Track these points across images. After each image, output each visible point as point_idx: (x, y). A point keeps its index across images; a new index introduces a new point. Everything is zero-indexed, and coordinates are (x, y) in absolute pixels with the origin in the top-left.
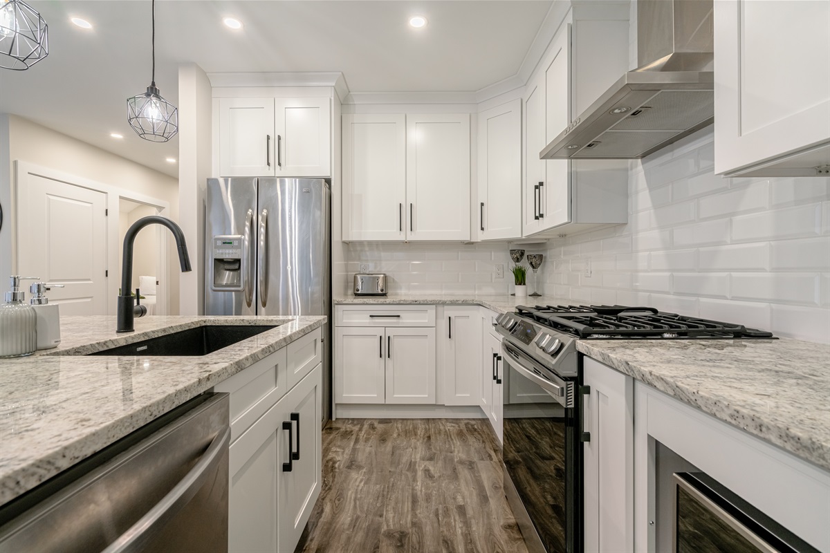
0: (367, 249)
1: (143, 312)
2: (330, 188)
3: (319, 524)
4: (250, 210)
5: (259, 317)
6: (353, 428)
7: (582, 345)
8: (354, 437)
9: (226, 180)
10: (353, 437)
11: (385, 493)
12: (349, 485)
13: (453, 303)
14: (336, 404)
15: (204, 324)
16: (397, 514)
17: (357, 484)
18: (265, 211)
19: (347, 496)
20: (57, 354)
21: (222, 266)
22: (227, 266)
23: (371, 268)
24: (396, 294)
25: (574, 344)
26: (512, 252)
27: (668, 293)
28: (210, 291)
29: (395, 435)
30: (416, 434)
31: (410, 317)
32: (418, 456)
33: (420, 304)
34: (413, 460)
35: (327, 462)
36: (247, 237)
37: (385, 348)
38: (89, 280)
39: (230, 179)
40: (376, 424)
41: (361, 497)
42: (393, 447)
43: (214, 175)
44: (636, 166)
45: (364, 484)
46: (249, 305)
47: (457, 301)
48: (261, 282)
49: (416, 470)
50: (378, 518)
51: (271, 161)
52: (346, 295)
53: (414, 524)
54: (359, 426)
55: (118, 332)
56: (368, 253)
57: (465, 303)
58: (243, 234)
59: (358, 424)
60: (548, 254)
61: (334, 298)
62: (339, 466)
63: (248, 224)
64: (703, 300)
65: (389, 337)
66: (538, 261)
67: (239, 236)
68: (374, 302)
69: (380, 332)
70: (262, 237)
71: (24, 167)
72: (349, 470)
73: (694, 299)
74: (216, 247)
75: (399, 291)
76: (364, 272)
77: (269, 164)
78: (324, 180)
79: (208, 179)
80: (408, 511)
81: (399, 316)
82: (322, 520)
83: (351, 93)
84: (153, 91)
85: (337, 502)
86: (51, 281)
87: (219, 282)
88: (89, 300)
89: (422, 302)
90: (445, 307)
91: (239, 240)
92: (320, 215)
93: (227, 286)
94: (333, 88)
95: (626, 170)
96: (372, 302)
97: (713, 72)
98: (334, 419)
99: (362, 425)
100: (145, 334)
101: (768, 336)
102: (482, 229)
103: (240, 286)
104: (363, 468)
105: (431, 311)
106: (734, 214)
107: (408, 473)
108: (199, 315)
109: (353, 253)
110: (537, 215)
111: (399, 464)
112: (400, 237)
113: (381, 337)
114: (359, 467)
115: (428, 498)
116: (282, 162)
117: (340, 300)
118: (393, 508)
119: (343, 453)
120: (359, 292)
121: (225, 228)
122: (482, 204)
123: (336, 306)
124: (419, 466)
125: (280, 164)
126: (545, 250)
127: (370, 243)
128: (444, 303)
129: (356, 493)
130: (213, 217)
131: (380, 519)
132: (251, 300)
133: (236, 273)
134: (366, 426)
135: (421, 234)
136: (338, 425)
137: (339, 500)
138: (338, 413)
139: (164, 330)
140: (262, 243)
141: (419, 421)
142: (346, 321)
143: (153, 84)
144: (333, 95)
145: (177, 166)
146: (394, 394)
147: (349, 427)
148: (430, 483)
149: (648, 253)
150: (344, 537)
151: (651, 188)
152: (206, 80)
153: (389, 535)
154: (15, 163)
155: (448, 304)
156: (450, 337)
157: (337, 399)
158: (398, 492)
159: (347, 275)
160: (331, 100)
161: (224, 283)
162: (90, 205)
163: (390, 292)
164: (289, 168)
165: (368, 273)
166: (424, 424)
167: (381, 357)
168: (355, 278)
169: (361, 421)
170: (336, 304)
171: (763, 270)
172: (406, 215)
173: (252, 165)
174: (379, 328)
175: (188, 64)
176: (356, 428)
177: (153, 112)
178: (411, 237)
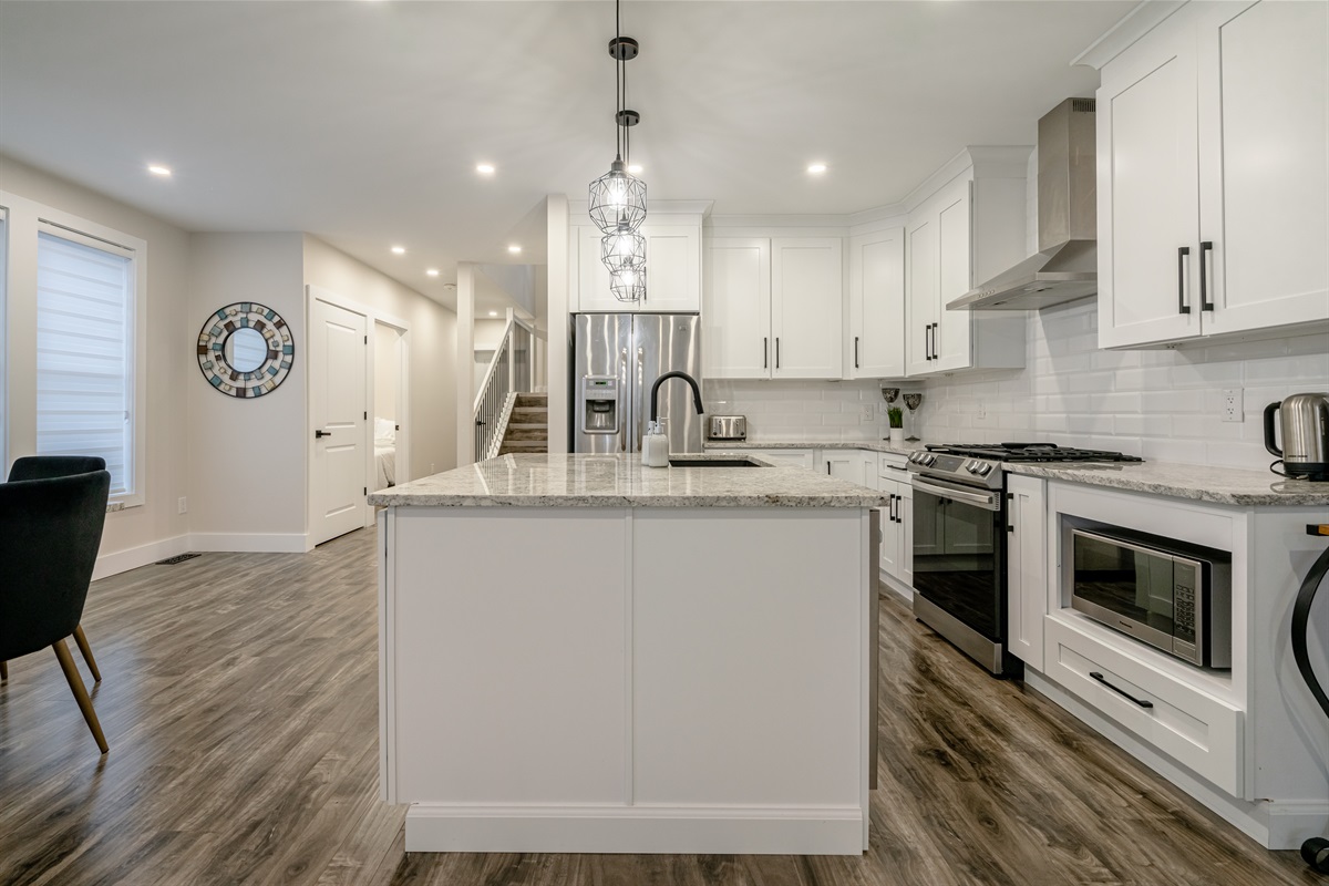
0: (717, 386)
2: (699, 323)
4: (625, 350)
7: (1006, 466)
13: (833, 447)
18: (642, 350)
21: (594, 407)
22: (600, 408)
24: (758, 438)
25: (1000, 465)
26: (885, 391)
27: (1064, 432)
28: (581, 433)
33: (797, 448)
38: (352, 423)
44: (1034, 316)
46: (622, 448)
47: (835, 445)
51: (637, 295)
56: (718, 392)
57: (845, 447)
58: (617, 374)
60: (926, 394)
63: (625, 362)
64: (1093, 436)
66: (915, 402)
67: (614, 375)
70: (640, 377)
71: (315, 290)
73: (1086, 436)
74: (588, 389)
86: (329, 424)
87: (592, 424)
88: (352, 448)
90: (824, 451)
91: (614, 379)
93: (601, 428)
94: (701, 216)
95: (1025, 318)
97: (1095, 241)
101: (1139, 460)
102: (857, 366)
103: (614, 429)
105: (809, 455)
106: (1117, 369)
110: (930, 355)
112: (765, 375)
116: (648, 295)
120: (717, 436)
121: (598, 367)
122: (857, 339)
125: (646, 298)
126: (924, 389)
128: (822, 447)
132: (624, 445)
133: (609, 415)
135: (786, 372)
140: (640, 383)
149: (1045, 397)
151: (1049, 338)
154: (307, 287)
155: (827, 448)
160: (699, 229)
161: (598, 424)
162: (354, 331)
163: (750, 436)
171: (1136, 412)
172: (771, 349)
175: (560, 196)
178: (777, 375)
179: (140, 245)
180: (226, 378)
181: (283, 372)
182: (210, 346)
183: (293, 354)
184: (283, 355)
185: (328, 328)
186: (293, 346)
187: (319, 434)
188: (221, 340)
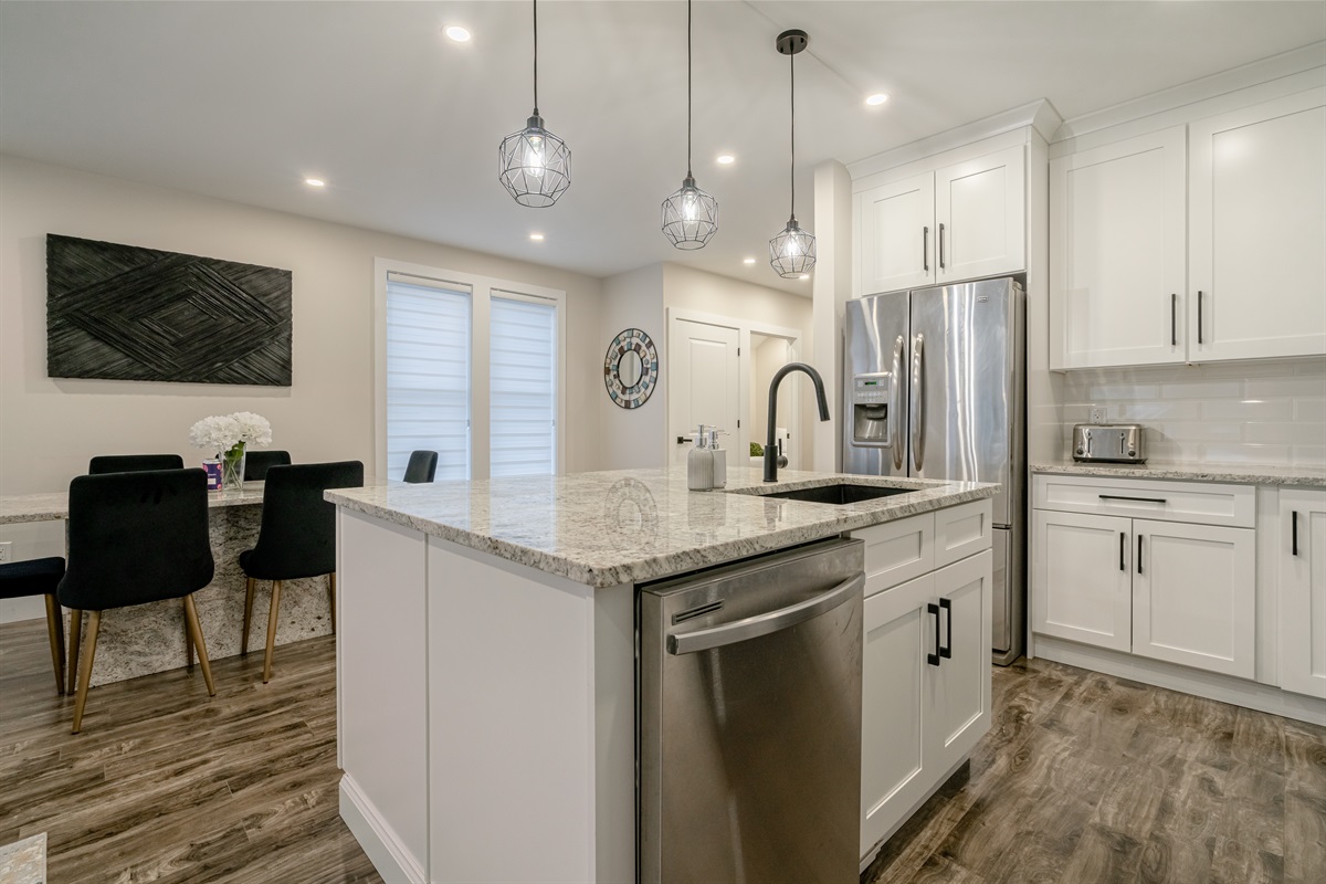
0: (1102, 380)
1: (784, 463)
2: (1024, 289)
3: (987, 773)
4: (900, 337)
5: (911, 480)
6: (1064, 678)
8: (1063, 690)
9: (870, 301)
10: (1061, 689)
11: (1107, 780)
12: (1042, 747)
13: (1303, 484)
14: (1035, 634)
15: (842, 483)
16: (1123, 814)
17: (1057, 751)
18: (920, 336)
19: (1037, 759)
20: (726, 492)
21: (864, 414)
22: (871, 414)
23: (1112, 415)
24: (1168, 463)
28: (850, 445)
29: (1148, 710)
30: (1197, 722)
31: (1184, 504)
32: (1192, 755)
33: (1214, 481)
34: (1178, 756)
35: (1010, 708)
36: (895, 373)
37: (1133, 556)
39: (876, 298)
40: (1110, 684)
41: (1060, 769)
42: (1140, 726)
43: (854, 297)
45: (1070, 755)
46: (898, 467)
47: (1317, 480)
48: (914, 435)
49: (1183, 772)
50: (1085, 804)
51: (930, 263)
52: (1058, 459)
53: (1153, 837)
54: (1076, 678)
55: (765, 481)
58: (890, 369)
59: (1075, 674)
61: (1031, 462)
62: (1029, 720)
63: (897, 355)
65: (1140, 537)
67: (886, 373)
68: (1108, 473)
69: (1124, 525)
70: (916, 372)
71: (675, 312)
72: (1045, 730)
74: (858, 390)
75: (1175, 458)
76: (1099, 421)
77: (926, 268)
78: (1011, 279)
79: (848, 303)
80: (1147, 817)
81: (1163, 501)
82: (991, 770)
83: (1067, 122)
84: (793, 225)
85: (1017, 759)
86: (719, 428)
87: (860, 435)
89: (1218, 478)
91: (886, 378)
92: (1004, 334)
93: (870, 440)
94: (1030, 128)
96: (1103, 473)
98: (1029, 656)
99: (1083, 679)
100: (787, 485)
103: (886, 441)
104: (1072, 734)
105: (1246, 496)
107: (1163, 771)
108: (836, 472)
109: (1074, 390)
111: (1145, 751)
112: (1177, 356)
113: (1122, 535)
114: (1065, 732)
115: (1197, 818)
116: (947, 261)
117: (1041, 466)
118: (1119, 804)
119: (1039, 705)
120: (1084, 456)
121: (869, 362)
123: (1034, 476)
124: (1190, 768)
125: (942, 265)
127: (1110, 372)
128: (1279, 484)
129: (1053, 760)
130: (855, 349)
131: (1091, 807)
132: (900, 461)
133: (881, 423)
134: (1089, 681)
135: (1219, 348)
136: (1036, 667)
137: (1022, 759)
138: (1035, 649)
139: (803, 484)
140: (916, 381)
141: (1212, 704)
142: (1052, 501)
143: (793, 217)
144: (1030, 138)
145: (810, 284)
146: (1151, 639)
147: (1056, 674)
148: (1209, 800)
150: (1023, 802)
152: (846, 175)
153: (1103, 831)
154: (667, 309)
155: (1291, 486)
156: (1295, 553)
157: (1035, 625)
158: (1134, 787)
159: (1061, 428)
160: (1025, 148)
161: (867, 436)
162: (724, 345)
163: (1152, 458)
164: (958, 267)
165: (1104, 422)
166: (1223, 711)
167: (1122, 568)
168: (1076, 432)
169: (1082, 673)
170: (1035, 473)
172: (1187, 314)
173: (904, 273)
174: (1120, 519)
175: (823, 164)
176: (1070, 680)
177: (792, 248)
178: (1198, 354)
179: (561, 295)
180: (619, 392)
181: (652, 385)
182: (611, 367)
183: (657, 370)
184: (650, 369)
185: (691, 344)
186: (657, 363)
187: (680, 440)
188: (616, 363)
